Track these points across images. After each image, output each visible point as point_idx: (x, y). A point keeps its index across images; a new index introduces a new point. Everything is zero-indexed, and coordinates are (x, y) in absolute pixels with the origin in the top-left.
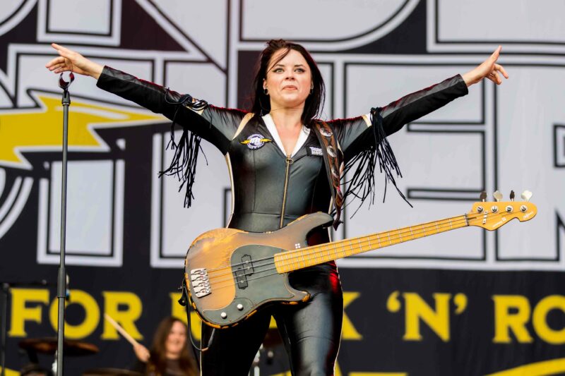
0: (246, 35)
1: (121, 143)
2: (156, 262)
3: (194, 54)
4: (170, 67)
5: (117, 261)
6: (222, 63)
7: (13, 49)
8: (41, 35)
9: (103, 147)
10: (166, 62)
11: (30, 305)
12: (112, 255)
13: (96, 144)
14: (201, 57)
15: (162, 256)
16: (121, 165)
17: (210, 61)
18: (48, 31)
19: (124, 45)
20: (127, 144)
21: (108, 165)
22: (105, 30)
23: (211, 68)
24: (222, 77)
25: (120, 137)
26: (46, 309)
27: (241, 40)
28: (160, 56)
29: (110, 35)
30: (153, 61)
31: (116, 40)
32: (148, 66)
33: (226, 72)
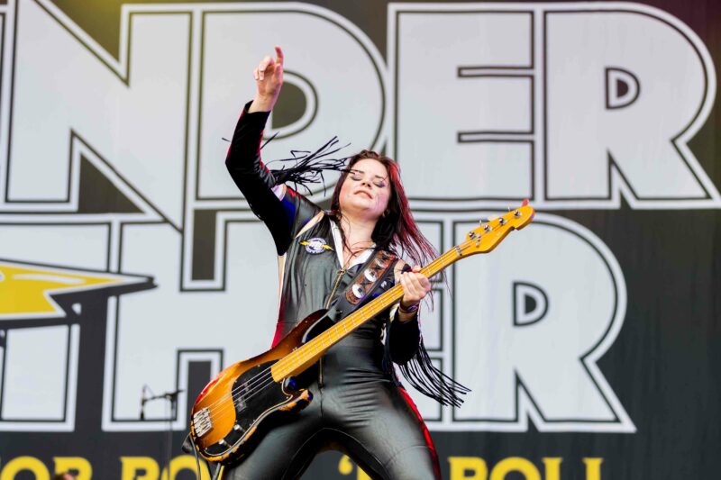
0: (203, 194)
1: (77, 308)
2: (107, 426)
3: (151, 215)
4: (127, 229)
5: (69, 426)
6: (179, 223)
9: (59, 312)
10: (122, 224)
12: (64, 420)
13: (52, 309)
14: (157, 217)
15: (113, 420)
16: (76, 329)
17: (166, 221)
19: (83, 209)
20: (83, 309)
21: (63, 329)
22: (63, 196)
23: (167, 228)
24: (177, 237)
25: (76, 302)
27: (198, 198)
28: (116, 219)
29: (68, 201)
30: (109, 224)
31: (74, 205)
32: (105, 229)
33: (182, 231)
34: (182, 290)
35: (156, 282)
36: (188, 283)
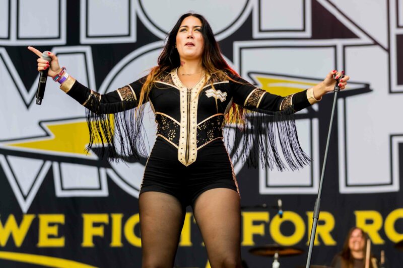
0: (402, 23)
1: (316, 107)
2: (343, 189)
3: (365, 40)
4: (348, 50)
5: (315, 190)
6: (385, 45)
7: (237, 45)
8: (256, 34)
10: (344, 47)
11: (256, 223)
12: (312, 186)
14: (370, 41)
15: (347, 185)
16: (316, 122)
17: (376, 43)
18: (260, 31)
19: (315, 36)
20: (319, 107)
21: (307, 122)
22: (300, 27)
23: (377, 48)
24: (385, 54)
26: (267, 226)
27: (398, 27)
28: (339, 43)
29: (304, 30)
30: (335, 47)
31: (308, 33)
32: (332, 50)
33: (388, 51)
34: (391, 92)
35: (372, 87)
36: (395, 87)
